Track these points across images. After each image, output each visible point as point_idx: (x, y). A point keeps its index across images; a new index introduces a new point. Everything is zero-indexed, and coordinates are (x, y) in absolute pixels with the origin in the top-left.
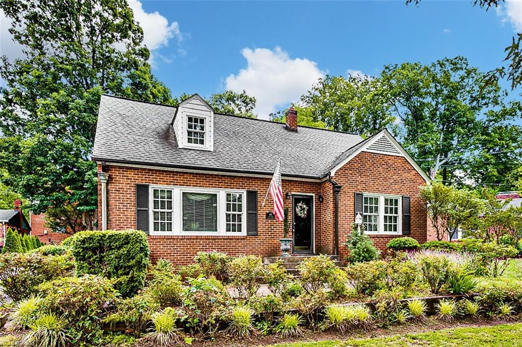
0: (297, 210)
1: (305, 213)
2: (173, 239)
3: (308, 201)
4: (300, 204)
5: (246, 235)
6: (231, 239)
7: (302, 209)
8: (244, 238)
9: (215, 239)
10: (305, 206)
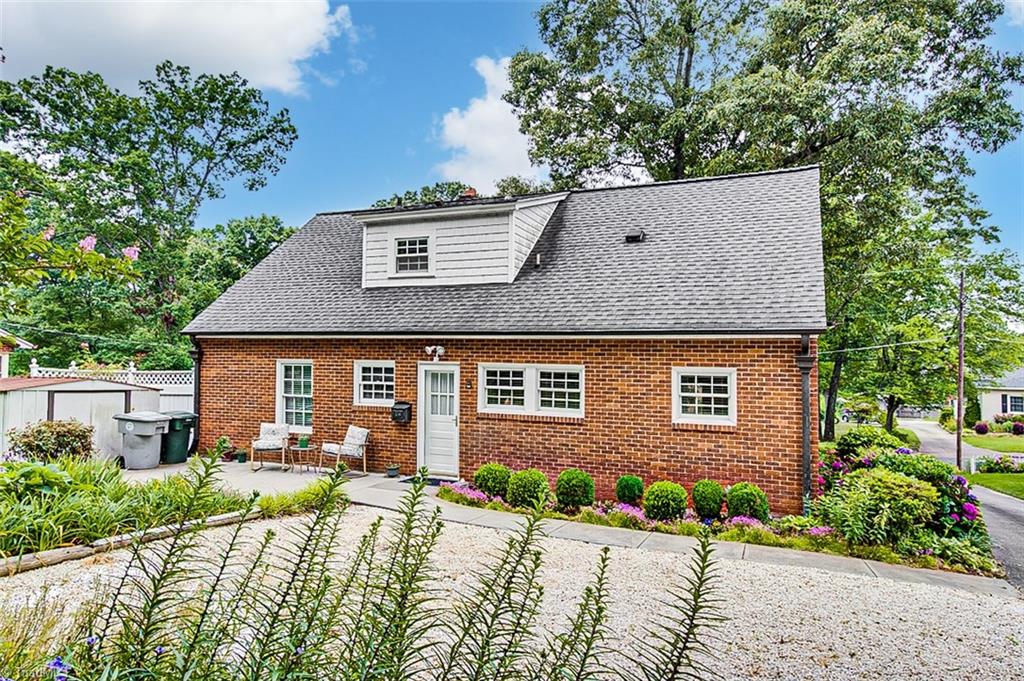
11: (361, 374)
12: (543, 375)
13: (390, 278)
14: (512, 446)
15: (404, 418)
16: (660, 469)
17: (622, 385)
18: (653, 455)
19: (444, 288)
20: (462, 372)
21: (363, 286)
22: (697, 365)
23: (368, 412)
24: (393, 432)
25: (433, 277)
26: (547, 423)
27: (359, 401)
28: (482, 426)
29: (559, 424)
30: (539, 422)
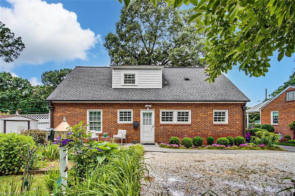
11: (119, 114)
12: (179, 113)
13: (122, 86)
14: (171, 132)
15: (136, 126)
16: (210, 135)
17: (201, 115)
18: (209, 132)
19: (141, 89)
20: (155, 112)
21: (113, 88)
22: (219, 109)
23: (124, 125)
24: (133, 131)
25: (137, 86)
26: (181, 125)
27: (119, 122)
28: (162, 127)
29: (184, 125)
30: (179, 125)
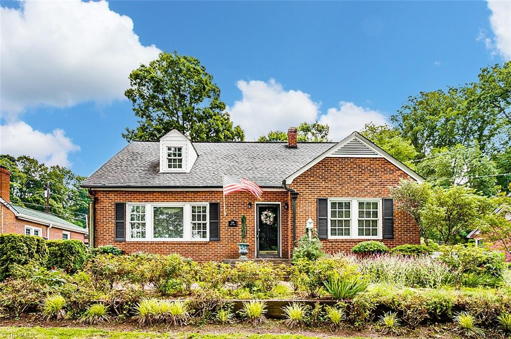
0: (262, 218)
1: (271, 220)
2: (144, 244)
3: (274, 209)
4: (266, 212)
5: (209, 241)
6: (194, 244)
7: (268, 217)
8: (206, 243)
9: (180, 244)
10: (270, 214)
